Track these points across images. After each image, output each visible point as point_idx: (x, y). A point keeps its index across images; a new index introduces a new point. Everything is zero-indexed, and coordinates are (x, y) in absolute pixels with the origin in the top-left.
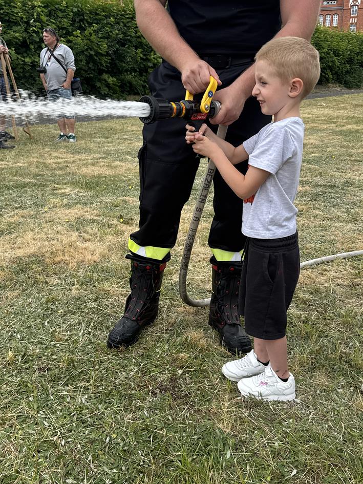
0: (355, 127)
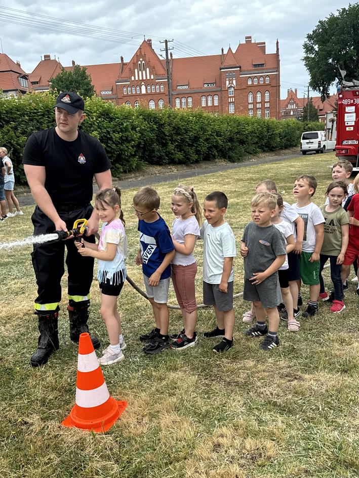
0: (236, 201)
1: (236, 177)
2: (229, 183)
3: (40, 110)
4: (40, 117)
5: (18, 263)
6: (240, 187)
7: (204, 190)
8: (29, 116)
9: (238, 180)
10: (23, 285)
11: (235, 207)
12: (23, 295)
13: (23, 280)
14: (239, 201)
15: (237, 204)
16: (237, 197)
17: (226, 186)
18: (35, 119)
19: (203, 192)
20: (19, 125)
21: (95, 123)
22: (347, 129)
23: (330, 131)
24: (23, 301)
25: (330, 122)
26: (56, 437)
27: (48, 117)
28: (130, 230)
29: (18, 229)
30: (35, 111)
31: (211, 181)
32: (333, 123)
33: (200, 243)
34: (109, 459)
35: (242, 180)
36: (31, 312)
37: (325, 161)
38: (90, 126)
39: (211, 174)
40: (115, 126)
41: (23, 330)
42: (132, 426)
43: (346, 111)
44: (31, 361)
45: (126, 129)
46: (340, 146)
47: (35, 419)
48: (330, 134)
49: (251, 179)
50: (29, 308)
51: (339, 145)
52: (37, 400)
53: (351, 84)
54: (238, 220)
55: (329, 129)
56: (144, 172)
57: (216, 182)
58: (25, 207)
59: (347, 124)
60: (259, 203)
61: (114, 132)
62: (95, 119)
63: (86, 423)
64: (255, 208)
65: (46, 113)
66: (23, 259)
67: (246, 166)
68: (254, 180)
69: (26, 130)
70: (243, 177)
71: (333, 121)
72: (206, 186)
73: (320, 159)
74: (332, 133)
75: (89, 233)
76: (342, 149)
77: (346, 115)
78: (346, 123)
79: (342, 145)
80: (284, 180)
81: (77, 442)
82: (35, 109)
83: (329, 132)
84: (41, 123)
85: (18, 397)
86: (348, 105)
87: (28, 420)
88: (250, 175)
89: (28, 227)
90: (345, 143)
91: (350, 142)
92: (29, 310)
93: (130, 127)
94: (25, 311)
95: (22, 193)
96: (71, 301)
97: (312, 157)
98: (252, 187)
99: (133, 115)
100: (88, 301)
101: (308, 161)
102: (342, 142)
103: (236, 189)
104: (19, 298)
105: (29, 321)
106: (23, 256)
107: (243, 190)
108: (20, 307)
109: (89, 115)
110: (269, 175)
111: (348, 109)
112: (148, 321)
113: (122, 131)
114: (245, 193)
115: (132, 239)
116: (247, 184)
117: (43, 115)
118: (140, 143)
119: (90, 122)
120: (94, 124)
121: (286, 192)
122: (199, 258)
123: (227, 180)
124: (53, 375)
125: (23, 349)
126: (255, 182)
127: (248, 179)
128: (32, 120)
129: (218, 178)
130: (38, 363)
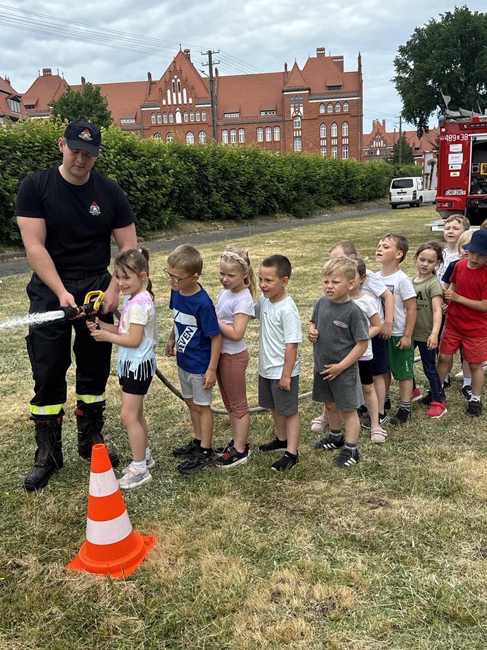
0: (303, 269)
1: (304, 238)
2: (293, 246)
3: (36, 144)
4: (37, 153)
5: (7, 351)
6: (308, 251)
7: (260, 255)
8: (23, 152)
9: (306, 242)
10: (13, 382)
11: (302, 278)
12: (13, 396)
13: (13, 375)
14: (307, 270)
15: (305, 274)
16: (304, 264)
17: (290, 250)
18: (31, 156)
19: (258, 257)
20: (9, 163)
21: (112, 162)
22: (452, 174)
23: (429, 177)
24: (14, 403)
25: (429, 164)
26: (59, 584)
27: (48, 154)
28: (160, 308)
29: (6, 305)
30: (31, 145)
31: (270, 243)
32: (433, 166)
33: (254, 326)
34: (132, 613)
35: (311, 242)
36: (24, 417)
37: (422, 218)
38: (105, 166)
39: (269, 233)
40: (140, 166)
41: (14, 442)
42: (162, 569)
43: (451, 150)
44: (25, 483)
45: (154, 172)
46: (441, 198)
47: (31, 560)
48: (429, 181)
49: (324, 241)
50: (22, 413)
51: (440, 196)
52: (34, 535)
53: (457, 114)
54: (306, 295)
55: (428, 174)
56: (178, 230)
57: (276, 245)
58: (16, 276)
59: (452, 167)
60: (333, 271)
61: (138, 174)
62: (112, 157)
63: (101, 566)
64: (328, 277)
65: (46, 147)
66: (13, 346)
67: (316, 223)
68: (327, 242)
69: (18, 170)
70: (313, 239)
71: (432, 163)
72: (263, 250)
73: (416, 215)
74: (431, 179)
75: (106, 310)
76: (445, 202)
77: (450, 156)
78: (450, 166)
79: (444, 196)
80: (367, 242)
81: (88, 591)
82: (31, 143)
83: (427, 178)
84: (39, 162)
85: (8, 531)
86: (453, 143)
87: (21, 562)
88: (322, 236)
89: (19, 303)
90: (448, 193)
91: (455, 192)
92: (22, 416)
93: (159, 168)
94: (16, 417)
95: (12, 257)
96: (80, 402)
97: (404, 212)
98: (325, 251)
99: (165, 152)
100: (103, 403)
101: (399, 217)
102: (445, 192)
103: (304, 254)
104: (8, 399)
105: (21, 431)
106: (12, 342)
107: (313, 255)
108: (10, 411)
109: (105, 151)
110: (348, 235)
111: (453, 148)
112: (185, 430)
113: (149, 174)
114: (315, 260)
115: (163, 319)
116: (318, 247)
117: (42, 151)
118: (173, 191)
119: (105, 162)
120: (111, 164)
121: (369, 259)
122: (253, 346)
123: (291, 242)
124: (55, 503)
125: (14, 467)
126: (329, 245)
127: (319, 241)
128: (25, 157)
129: (278, 238)
130: (34, 485)
